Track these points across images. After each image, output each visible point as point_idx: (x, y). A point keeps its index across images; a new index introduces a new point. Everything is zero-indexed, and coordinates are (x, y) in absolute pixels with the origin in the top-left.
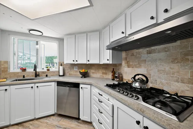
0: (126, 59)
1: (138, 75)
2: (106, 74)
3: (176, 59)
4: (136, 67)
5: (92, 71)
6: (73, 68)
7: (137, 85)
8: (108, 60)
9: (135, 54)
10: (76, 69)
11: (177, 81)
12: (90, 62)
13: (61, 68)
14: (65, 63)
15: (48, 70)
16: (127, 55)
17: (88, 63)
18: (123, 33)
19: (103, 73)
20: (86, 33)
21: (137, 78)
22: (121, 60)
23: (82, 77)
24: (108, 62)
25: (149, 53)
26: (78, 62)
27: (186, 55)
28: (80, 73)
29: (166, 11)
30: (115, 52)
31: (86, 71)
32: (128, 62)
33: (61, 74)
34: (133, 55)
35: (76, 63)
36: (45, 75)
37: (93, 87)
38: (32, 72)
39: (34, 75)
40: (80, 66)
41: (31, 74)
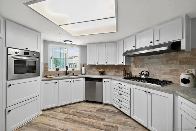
0: (134, 62)
1: (144, 71)
2: (118, 72)
3: (163, 63)
5: (107, 70)
6: (92, 68)
7: (143, 76)
8: (122, 62)
9: (140, 59)
10: (94, 69)
11: (164, 74)
12: (108, 64)
13: (83, 68)
14: (87, 64)
15: (73, 70)
16: (135, 59)
17: (106, 64)
18: (134, 47)
19: (116, 72)
20: (105, 43)
21: (143, 73)
22: (131, 62)
23: (100, 75)
24: (123, 64)
25: (149, 59)
26: (98, 64)
27: (168, 61)
28: (100, 72)
29: (158, 41)
30: (127, 57)
31: (104, 70)
32: (135, 64)
33: (83, 72)
34: (139, 59)
36: (72, 73)
38: (63, 71)
39: (65, 73)
40: (98, 67)
41: (63, 73)
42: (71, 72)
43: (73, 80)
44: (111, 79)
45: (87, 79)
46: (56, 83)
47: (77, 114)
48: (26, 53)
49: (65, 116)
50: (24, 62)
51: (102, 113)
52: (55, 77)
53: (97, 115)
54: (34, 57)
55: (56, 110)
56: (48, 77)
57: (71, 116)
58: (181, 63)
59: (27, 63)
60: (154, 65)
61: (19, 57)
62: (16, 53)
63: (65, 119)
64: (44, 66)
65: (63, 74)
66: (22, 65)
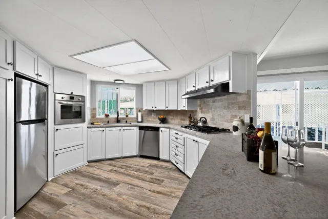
0: (200, 106)
1: (202, 118)
2: (184, 120)
4: (207, 113)
5: (170, 117)
6: (151, 115)
7: (200, 124)
8: (184, 107)
10: (154, 116)
12: (169, 109)
13: (140, 114)
14: (144, 109)
15: (127, 116)
16: (201, 102)
17: (167, 109)
18: (194, 87)
19: (181, 119)
22: (196, 107)
23: (160, 123)
24: (184, 109)
25: (214, 102)
26: (157, 109)
27: (229, 104)
28: (159, 119)
29: (212, 80)
30: (189, 100)
31: (165, 117)
32: (201, 108)
33: (140, 120)
34: (204, 103)
35: (155, 109)
36: (125, 121)
37: (171, 130)
38: (114, 118)
39: (116, 120)
40: (158, 112)
41: (113, 120)
42: (123, 119)
43: (124, 128)
44: (169, 128)
45: (141, 128)
46: (103, 131)
47: (125, 167)
48: (72, 98)
49: (111, 168)
50: (70, 107)
51: (153, 168)
52: (102, 125)
53: (147, 169)
54: (79, 101)
55: (103, 162)
56: (95, 124)
57: (117, 169)
58: (240, 107)
59: (73, 108)
60: (218, 110)
61: (65, 103)
62: (62, 98)
63: (110, 171)
64: (91, 111)
65: (114, 122)
66: (68, 110)
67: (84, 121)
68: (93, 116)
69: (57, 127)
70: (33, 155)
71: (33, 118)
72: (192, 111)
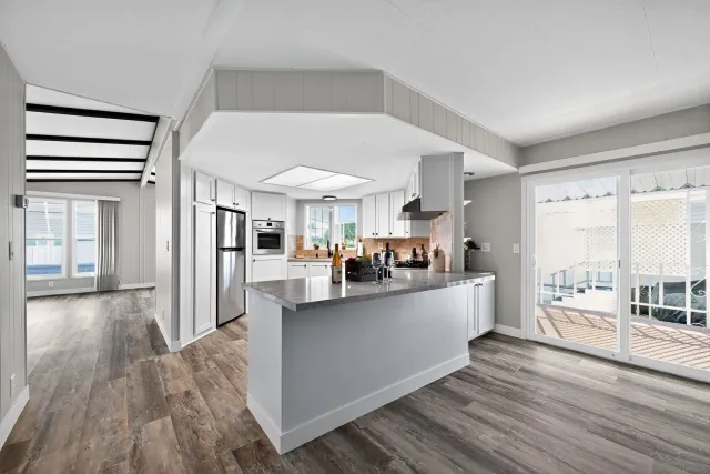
8: (407, 232)
10: (380, 247)
12: (393, 236)
13: (360, 245)
14: (364, 237)
15: (344, 248)
17: (390, 236)
20: (388, 192)
26: (378, 236)
30: (415, 222)
35: (376, 236)
39: (327, 254)
41: (324, 253)
46: (305, 266)
48: (269, 225)
50: (268, 235)
54: (277, 227)
56: (299, 256)
61: (263, 230)
62: (261, 225)
64: (297, 241)
66: (265, 239)
67: (283, 253)
68: (299, 246)
69: (255, 257)
70: (233, 280)
71: (234, 245)
72: (423, 239)
